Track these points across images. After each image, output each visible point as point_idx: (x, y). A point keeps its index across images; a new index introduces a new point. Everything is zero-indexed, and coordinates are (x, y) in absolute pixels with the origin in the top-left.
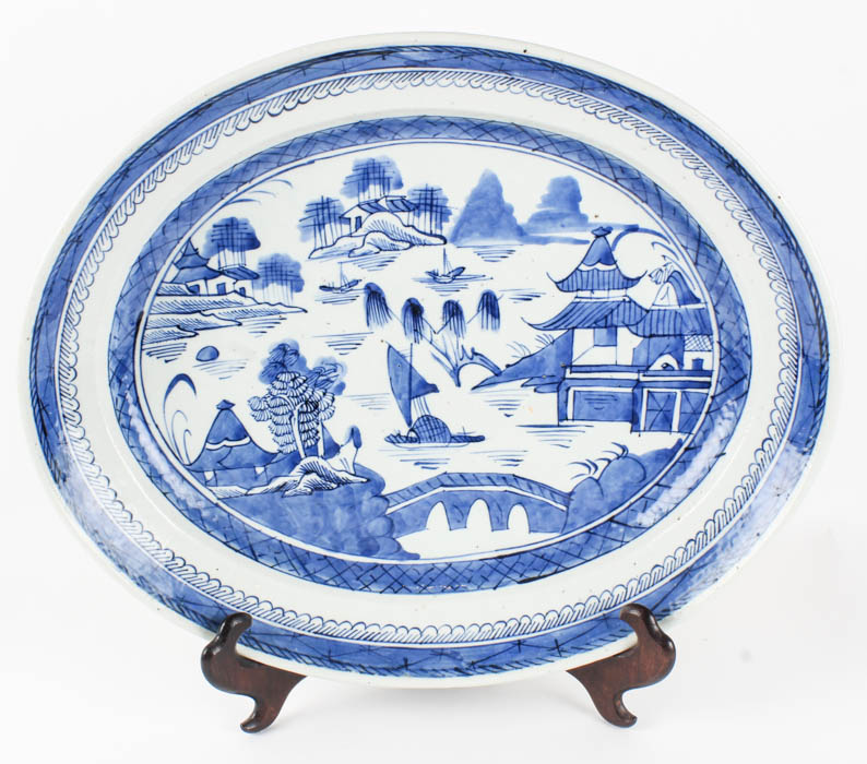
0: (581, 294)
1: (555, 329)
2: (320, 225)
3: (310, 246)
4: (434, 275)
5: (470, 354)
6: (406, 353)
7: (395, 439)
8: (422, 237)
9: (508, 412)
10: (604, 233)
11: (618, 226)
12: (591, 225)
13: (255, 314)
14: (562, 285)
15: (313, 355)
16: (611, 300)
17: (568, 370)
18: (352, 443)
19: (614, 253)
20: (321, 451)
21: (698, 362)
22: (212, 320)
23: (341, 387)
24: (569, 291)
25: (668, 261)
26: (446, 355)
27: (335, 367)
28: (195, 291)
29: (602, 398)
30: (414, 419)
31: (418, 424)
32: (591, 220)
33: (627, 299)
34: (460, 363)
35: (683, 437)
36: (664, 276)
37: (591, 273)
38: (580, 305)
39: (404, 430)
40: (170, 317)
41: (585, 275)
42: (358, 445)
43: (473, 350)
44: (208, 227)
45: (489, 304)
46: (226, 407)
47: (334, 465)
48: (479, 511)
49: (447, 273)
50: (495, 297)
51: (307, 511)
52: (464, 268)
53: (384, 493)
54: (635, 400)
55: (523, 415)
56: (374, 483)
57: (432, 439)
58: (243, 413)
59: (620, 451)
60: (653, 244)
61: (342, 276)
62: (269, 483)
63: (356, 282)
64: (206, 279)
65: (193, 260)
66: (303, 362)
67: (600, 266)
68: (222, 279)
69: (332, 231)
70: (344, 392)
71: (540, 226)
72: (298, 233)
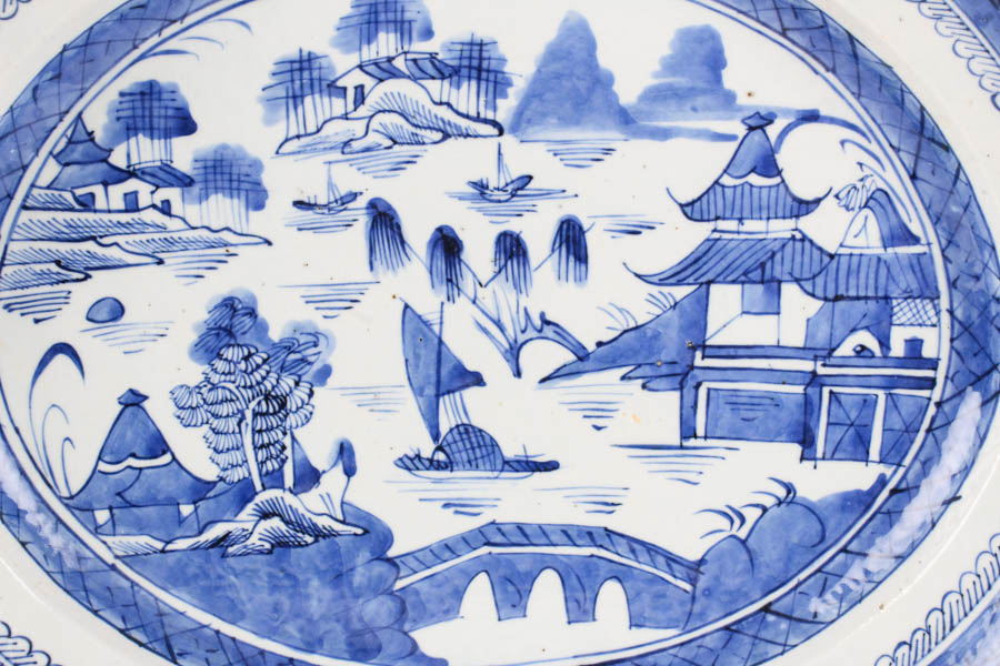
0: (722, 225)
1: (679, 283)
2: (296, 99)
3: (278, 132)
4: (481, 188)
5: (538, 323)
6: (433, 317)
7: (411, 463)
8: (463, 123)
9: (599, 422)
10: (762, 122)
11: (786, 112)
12: (740, 109)
13: (186, 245)
14: (692, 210)
15: (280, 316)
16: (771, 236)
17: (699, 354)
18: (340, 468)
19: (777, 156)
20: (289, 481)
21: (914, 345)
22: (114, 253)
23: (325, 373)
24: (702, 220)
25: (867, 172)
26: (498, 324)
27: (316, 338)
28: (86, 204)
29: (755, 401)
30: (444, 429)
31: (450, 438)
32: (742, 100)
33: (798, 236)
34: (521, 338)
35: (888, 471)
36: (861, 197)
37: (739, 190)
38: (720, 244)
39: (427, 448)
40: (45, 245)
41: (729, 192)
42: (350, 471)
43: (542, 315)
44: (111, 95)
45: (571, 238)
46: (134, 401)
47: (310, 505)
48: (548, 589)
49: (502, 185)
50: (581, 228)
51: (263, 582)
52: (530, 178)
53: (391, 553)
54: (809, 407)
55: (623, 427)
56: (375, 536)
57: (472, 464)
58: (161, 412)
59: (782, 493)
60: (843, 143)
61: (331, 186)
62: (201, 533)
63: (354, 196)
64: (106, 184)
65: (85, 152)
66: (262, 328)
67: (754, 179)
68: (132, 185)
69: (317, 108)
70: (331, 381)
71: (659, 108)
72: (259, 110)
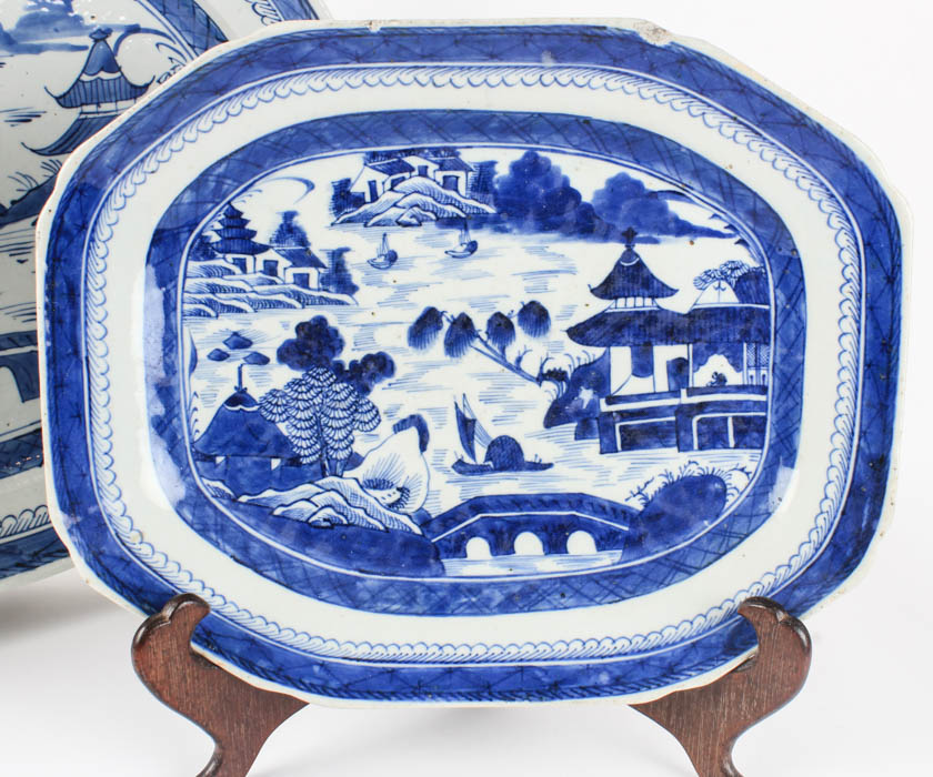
0: (86, 108)
1: (63, 152)
9: (22, 257)
10: (104, 35)
11: (118, 28)
12: (88, 28)
14: (64, 100)
19: (117, 58)
24: (72, 107)
25: (176, 63)
32: (87, 22)
37: (94, 84)
38: (87, 122)
41: (88, 86)
60: (157, 45)
67: (104, 75)
71: (31, 31)
